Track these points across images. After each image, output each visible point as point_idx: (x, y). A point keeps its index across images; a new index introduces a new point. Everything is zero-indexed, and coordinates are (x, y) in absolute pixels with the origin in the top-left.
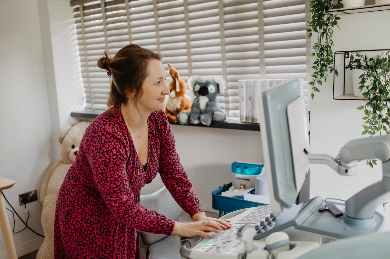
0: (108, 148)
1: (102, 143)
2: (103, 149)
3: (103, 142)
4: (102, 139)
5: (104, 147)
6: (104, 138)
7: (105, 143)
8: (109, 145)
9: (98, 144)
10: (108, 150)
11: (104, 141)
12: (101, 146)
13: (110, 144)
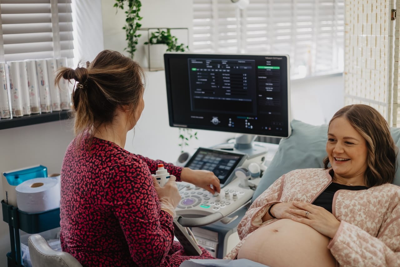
0: (141, 182)
1: (132, 181)
2: (136, 186)
3: (133, 179)
4: (128, 177)
5: (136, 183)
6: (130, 174)
7: (135, 179)
8: (140, 179)
9: (128, 185)
10: (141, 184)
11: (133, 177)
12: (132, 185)
13: (140, 176)
